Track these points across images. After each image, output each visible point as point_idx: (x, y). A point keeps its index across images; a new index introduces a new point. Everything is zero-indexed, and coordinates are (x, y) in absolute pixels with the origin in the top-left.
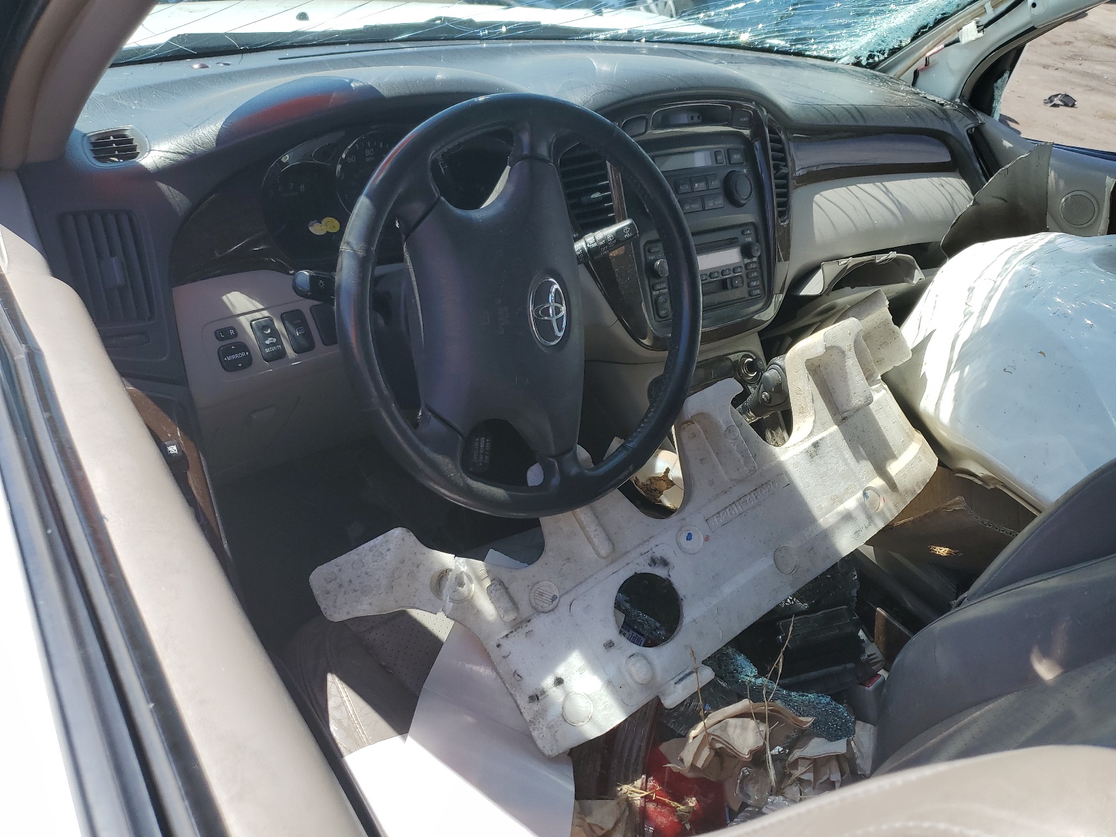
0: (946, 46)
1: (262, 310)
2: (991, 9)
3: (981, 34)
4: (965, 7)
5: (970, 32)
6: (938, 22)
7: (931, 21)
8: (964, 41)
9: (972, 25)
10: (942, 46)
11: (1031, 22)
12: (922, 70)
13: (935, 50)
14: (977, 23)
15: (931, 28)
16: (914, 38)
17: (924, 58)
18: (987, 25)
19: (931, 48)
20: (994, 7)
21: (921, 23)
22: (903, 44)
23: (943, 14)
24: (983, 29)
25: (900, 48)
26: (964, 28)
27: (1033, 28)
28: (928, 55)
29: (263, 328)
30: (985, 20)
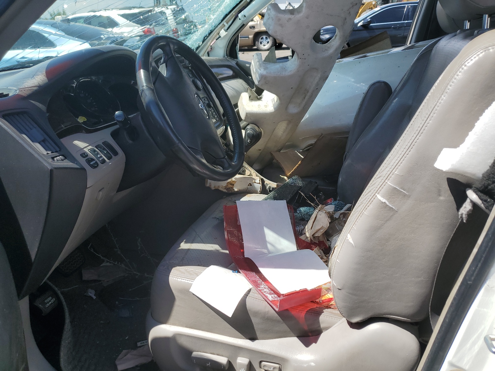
0: (216, 40)
1: (88, 146)
2: (227, 24)
3: (227, 33)
4: (217, 26)
5: (223, 33)
6: (210, 34)
7: (207, 33)
8: (222, 36)
9: (223, 30)
10: (215, 40)
11: (242, 23)
12: (210, 51)
13: (213, 42)
14: (224, 29)
15: (208, 37)
16: (203, 42)
17: (210, 46)
18: (228, 29)
19: (211, 42)
20: (227, 23)
21: (203, 36)
22: (200, 45)
23: (210, 31)
24: (227, 31)
25: (199, 47)
26: (221, 32)
27: (244, 25)
28: (211, 45)
29: (93, 151)
30: (226, 28)
